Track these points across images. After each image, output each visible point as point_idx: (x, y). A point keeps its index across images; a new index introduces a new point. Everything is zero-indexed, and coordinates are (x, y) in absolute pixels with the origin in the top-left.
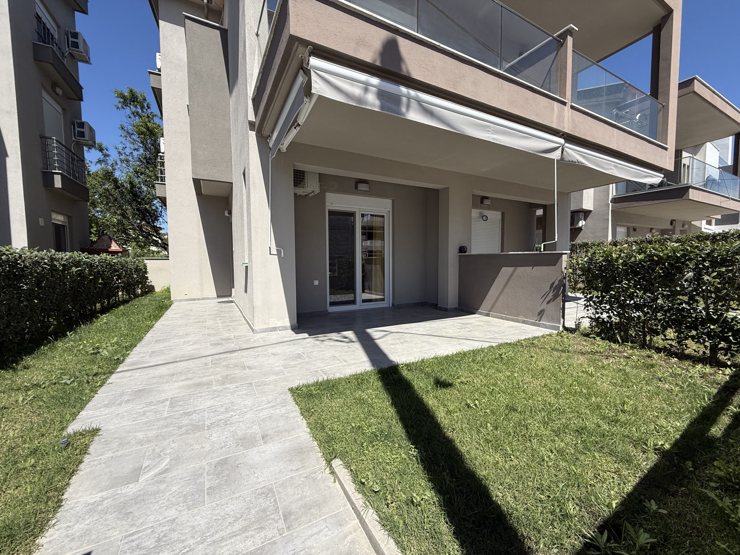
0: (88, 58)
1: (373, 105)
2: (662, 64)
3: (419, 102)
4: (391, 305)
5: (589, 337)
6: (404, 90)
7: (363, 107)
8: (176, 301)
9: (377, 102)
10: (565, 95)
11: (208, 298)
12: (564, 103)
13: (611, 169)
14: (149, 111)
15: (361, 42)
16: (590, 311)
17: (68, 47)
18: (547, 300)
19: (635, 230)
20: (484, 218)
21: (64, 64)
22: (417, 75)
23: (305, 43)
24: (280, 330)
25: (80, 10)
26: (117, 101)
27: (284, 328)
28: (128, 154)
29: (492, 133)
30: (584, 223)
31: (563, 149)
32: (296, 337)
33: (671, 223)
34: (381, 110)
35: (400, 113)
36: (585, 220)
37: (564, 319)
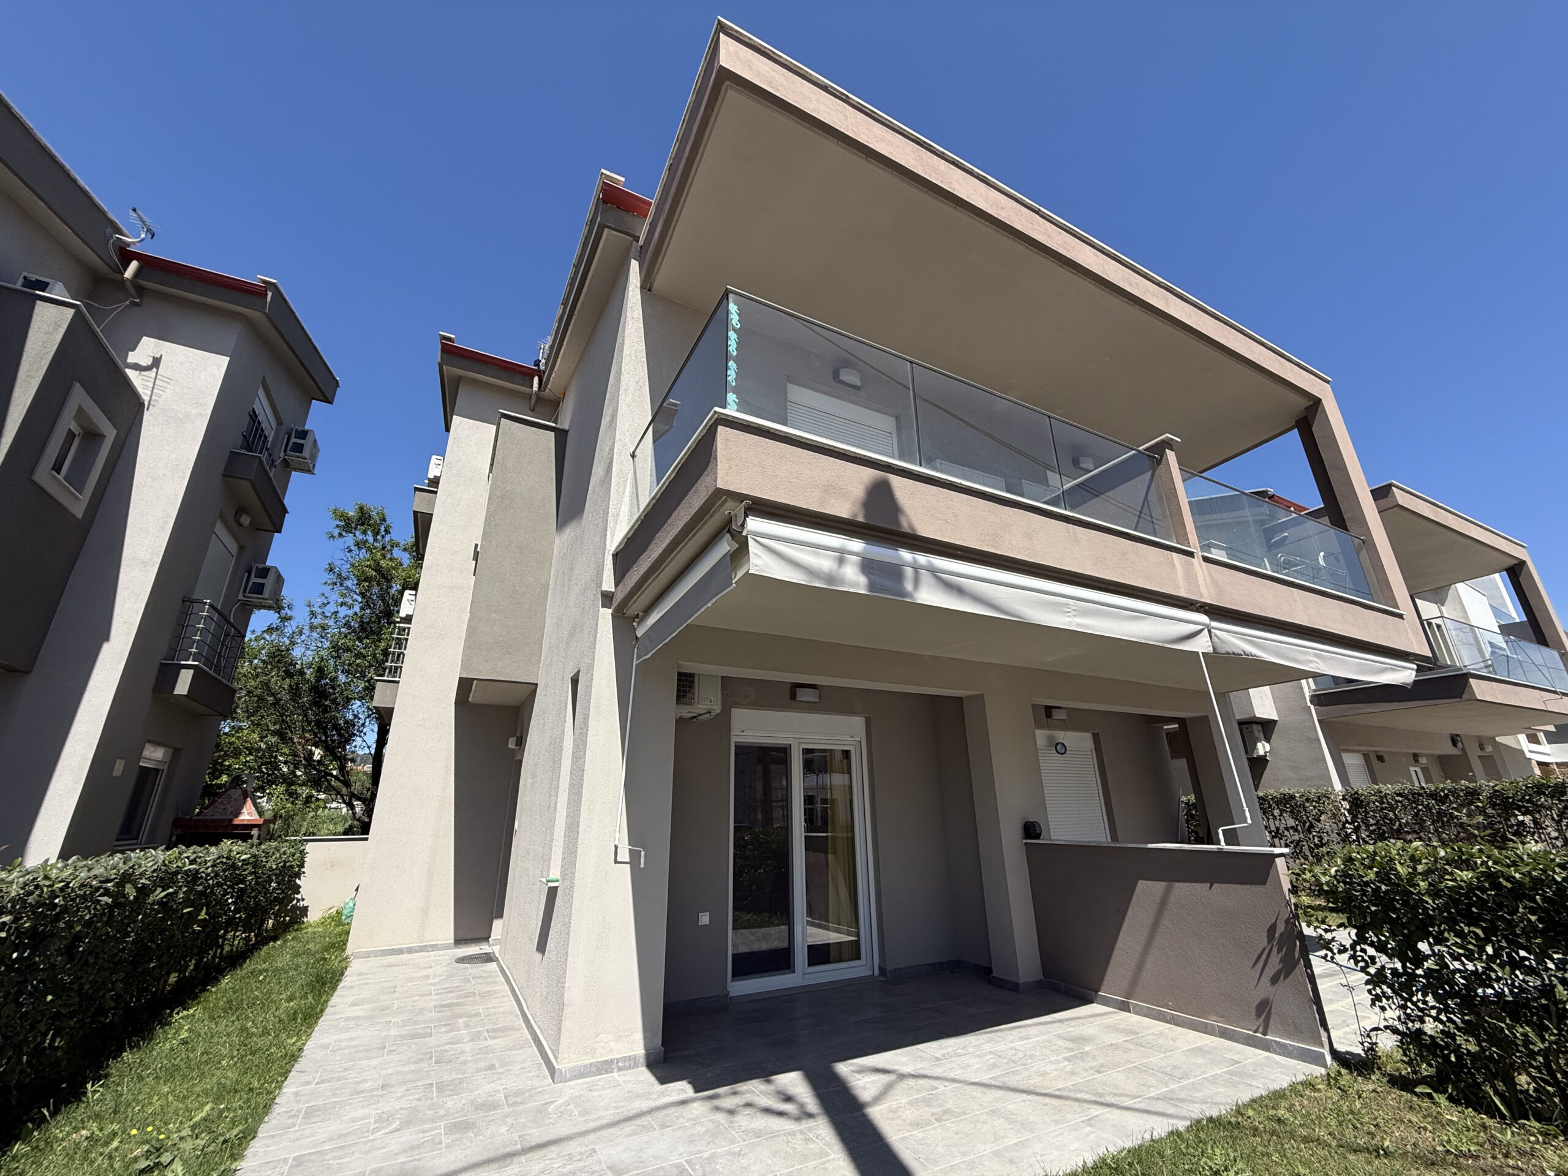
0: (311, 466)
1: (856, 585)
2: (1332, 475)
3: (933, 571)
4: (877, 973)
5: (1416, 1094)
6: (906, 555)
7: (840, 589)
8: (357, 956)
9: (863, 580)
10: (1187, 539)
11: (434, 948)
12: (1191, 554)
13: (1312, 662)
14: (388, 538)
15: (830, 489)
16: (1390, 1014)
17: (285, 451)
18: (1270, 971)
19: (1380, 758)
20: (1059, 747)
21: (270, 479)
22: (926, 530)
23: (740, 497)
24: (620, 1069)
25: (322, 398)
26: (332, 525)
27: (629, 1063)
28: (328, 614)
29: (1075, 616)
30: (1268, 747)
31: (1209, 631)
32: (662, 1094)
33: (1454, 742)
34: (871, 591)
35: (904, 594)
36: (1268, 741)
37: (1327, 1030)
